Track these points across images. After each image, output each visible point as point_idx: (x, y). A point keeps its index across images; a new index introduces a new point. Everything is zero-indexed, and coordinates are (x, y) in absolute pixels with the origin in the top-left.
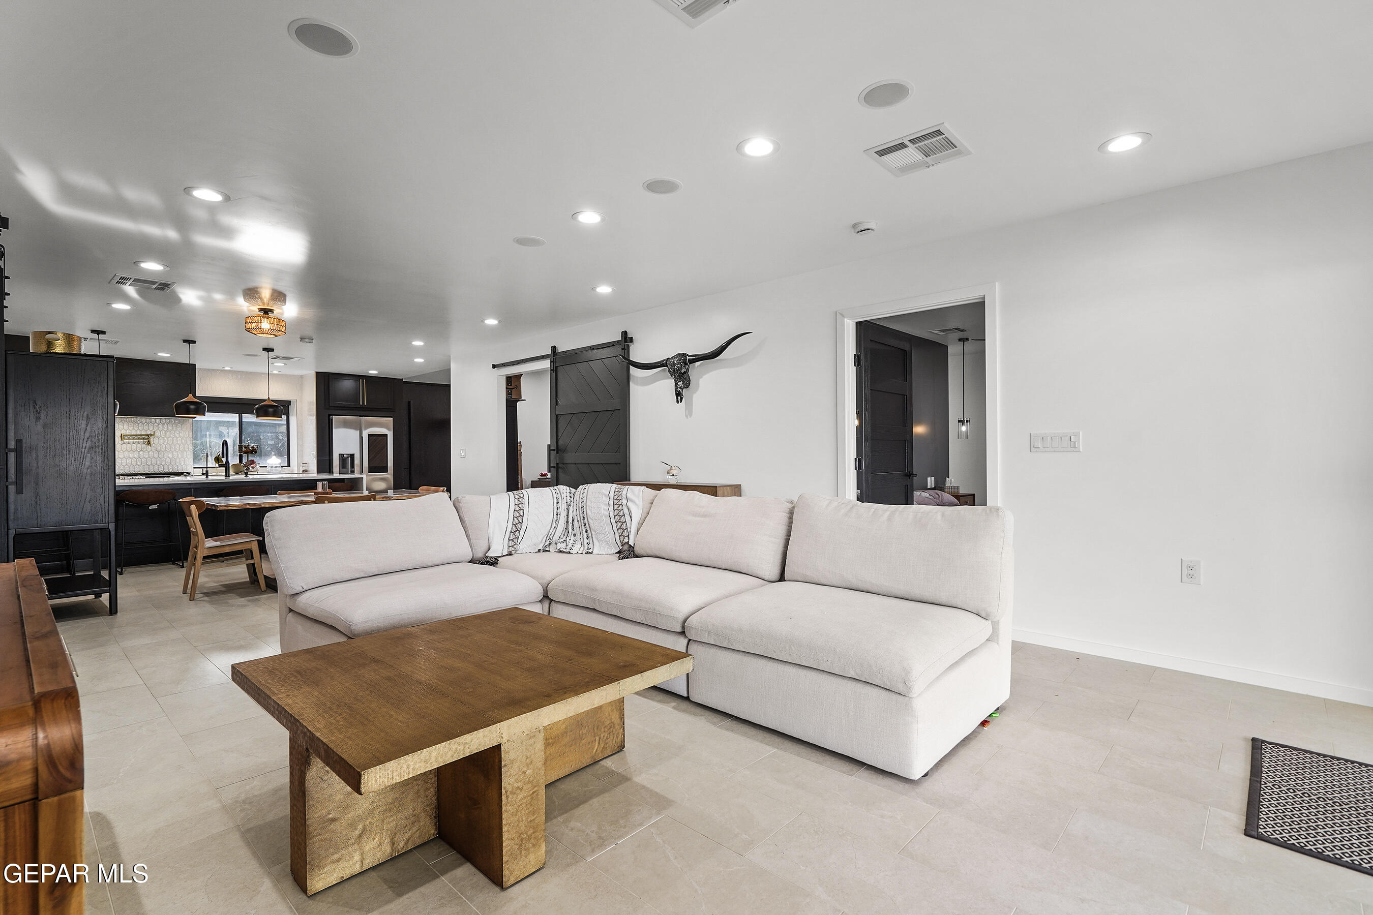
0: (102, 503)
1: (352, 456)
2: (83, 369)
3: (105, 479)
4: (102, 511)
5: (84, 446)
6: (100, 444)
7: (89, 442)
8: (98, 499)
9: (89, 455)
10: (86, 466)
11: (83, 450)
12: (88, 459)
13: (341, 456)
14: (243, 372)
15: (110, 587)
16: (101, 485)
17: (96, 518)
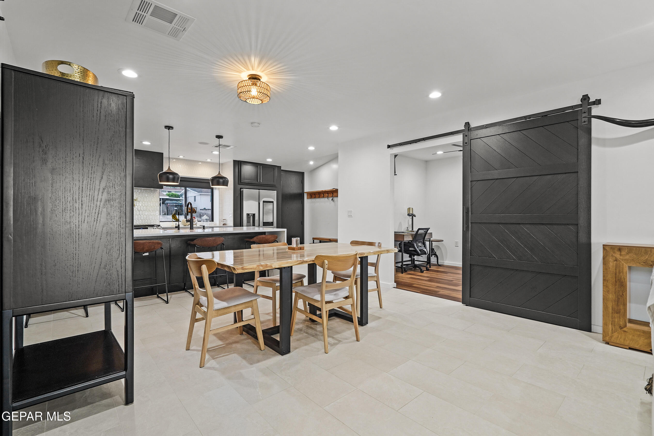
0: (119, 269)
1: (254, 215)
2: (100, 102)
3: (123, 240)
4: (118, 279)
5: (99, 199)
6: (117, 196)
7: (105, 194)
8: (114, 264)
9: (105, 210)
10: (102, 224)
11: (98, 203)
12: (104, 215)
13: (248, 215)
14: (189, 160)
15: (126, 370)
16: (117, 247)
17: (112, 288)
